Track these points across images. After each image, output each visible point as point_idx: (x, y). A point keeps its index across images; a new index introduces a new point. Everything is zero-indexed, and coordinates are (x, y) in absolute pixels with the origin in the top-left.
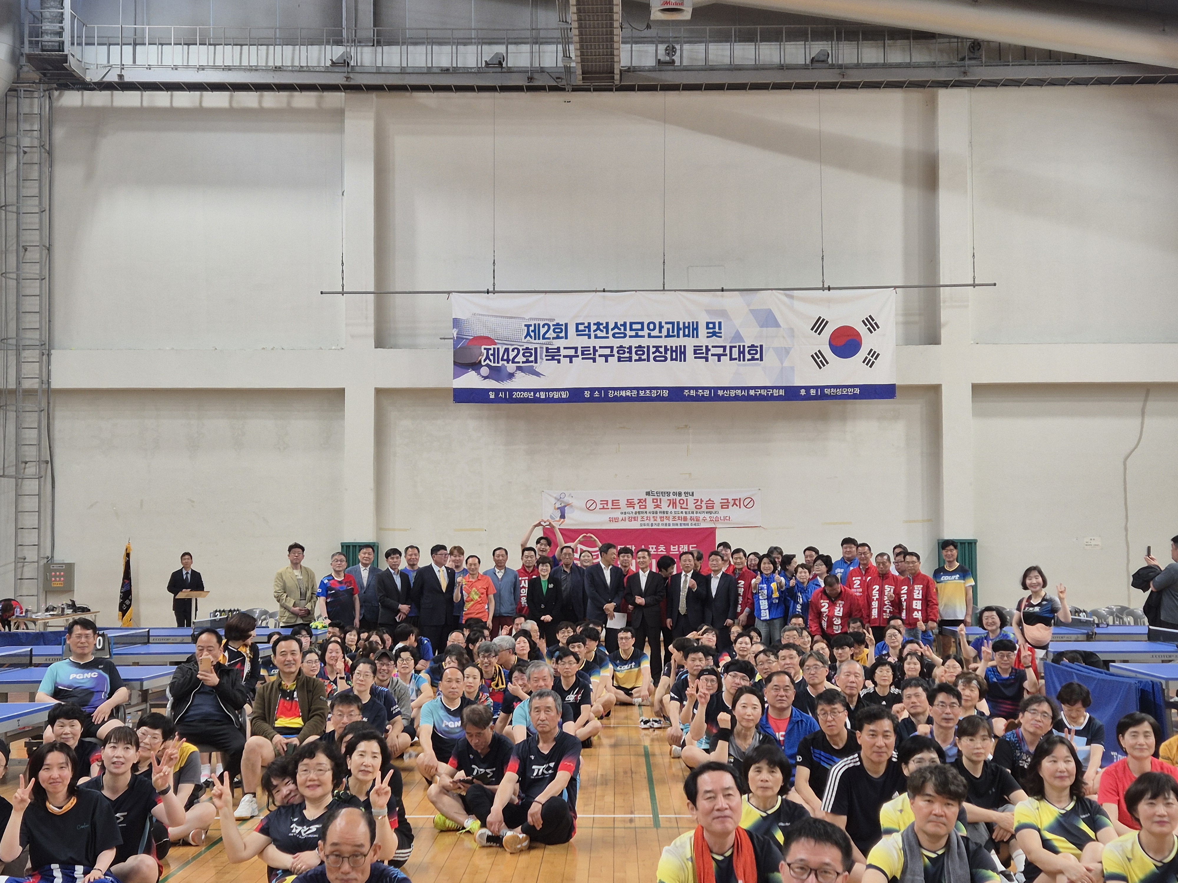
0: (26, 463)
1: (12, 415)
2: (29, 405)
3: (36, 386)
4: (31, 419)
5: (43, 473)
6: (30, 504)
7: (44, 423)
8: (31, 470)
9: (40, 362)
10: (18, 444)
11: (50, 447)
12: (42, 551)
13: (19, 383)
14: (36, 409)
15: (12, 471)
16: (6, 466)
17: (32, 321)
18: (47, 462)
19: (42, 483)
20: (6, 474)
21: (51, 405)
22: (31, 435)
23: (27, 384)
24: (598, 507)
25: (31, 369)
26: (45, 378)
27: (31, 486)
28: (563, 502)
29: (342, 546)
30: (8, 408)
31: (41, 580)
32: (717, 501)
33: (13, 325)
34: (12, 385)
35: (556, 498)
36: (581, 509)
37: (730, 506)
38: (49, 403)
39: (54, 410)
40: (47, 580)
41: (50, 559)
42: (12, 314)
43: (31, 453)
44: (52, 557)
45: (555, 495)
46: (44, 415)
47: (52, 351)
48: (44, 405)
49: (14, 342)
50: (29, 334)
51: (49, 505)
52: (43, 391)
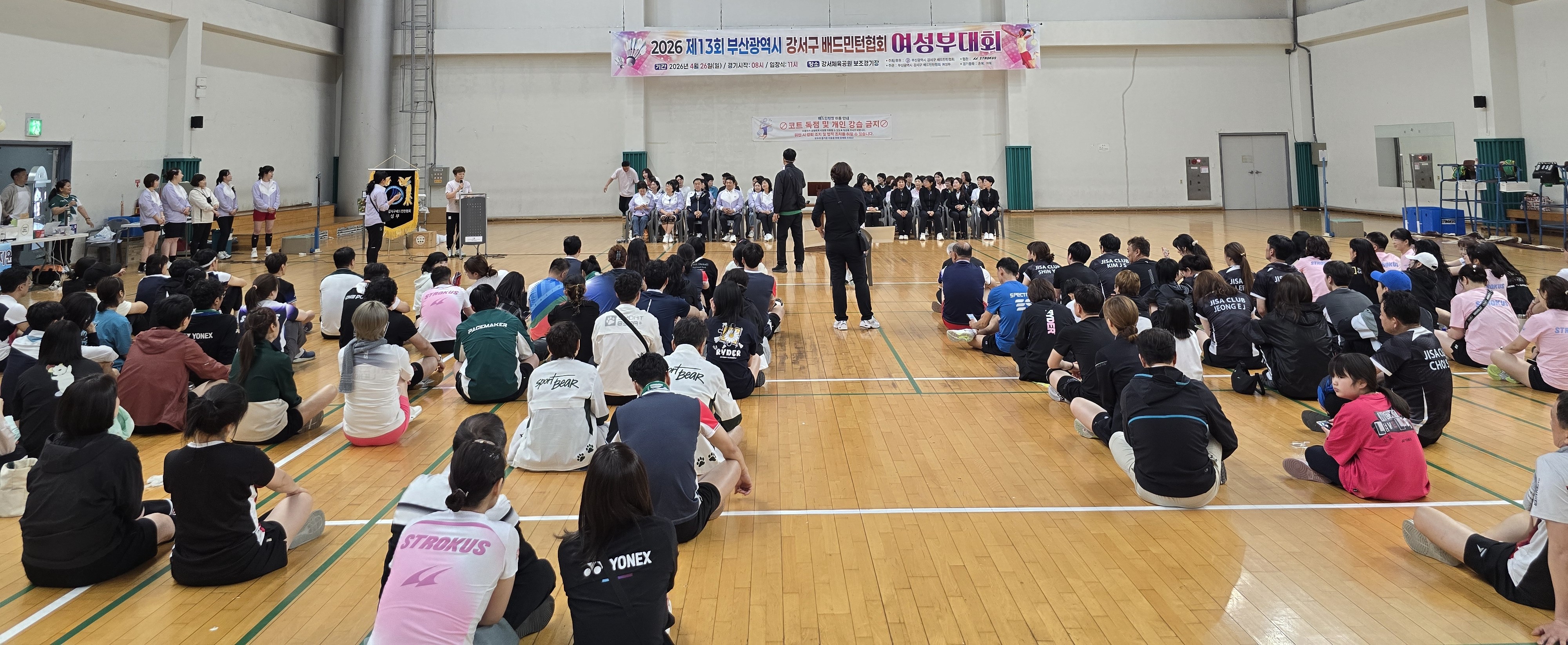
0: (418, 103)
1: (408, 72)
2: (420, 66)
3: (424, 53)
4: (421, 74)
5: (429, 109)
6: (420, 129)
7: (429, 76)
8: (421, 107)
9: (427, 37)
10: (413, 89)
11: (433, 92)
12: (428, 160)
13: (413, 51)
14: (425, 68)
15: (408, 108)
16: (405, 104)
17: (422, 11)
18: (431, 102)
19: (428, 115)
20: (404, 110)
21: (434, 65)
22: (421, 85)
23: (418, 52)
24: (788, 128)
25: (421, 42)
26: (430, 48)
27: (421, 118)
28: (765, 124)
29: (624, 154)
30: (406, 67)
31: (427, 179)
32: (864, 122)
33: (409, 14)
34: (408, 52)
35: (761, 122)
36: (777, 129)
37: (872, 125)
38: (432, 64)
39: (436, 69)
40: (431, 179)
41: (433, 165)
42: (409, 6)
43: (420, 96)
44: (435, 163)
45: (760, 120)
46: (429, 72)
47: (435, 30)
48: (429, 65)
49: (410, 24)
50: (420, 19)
51: (433, 130)
52: (429, 56)
